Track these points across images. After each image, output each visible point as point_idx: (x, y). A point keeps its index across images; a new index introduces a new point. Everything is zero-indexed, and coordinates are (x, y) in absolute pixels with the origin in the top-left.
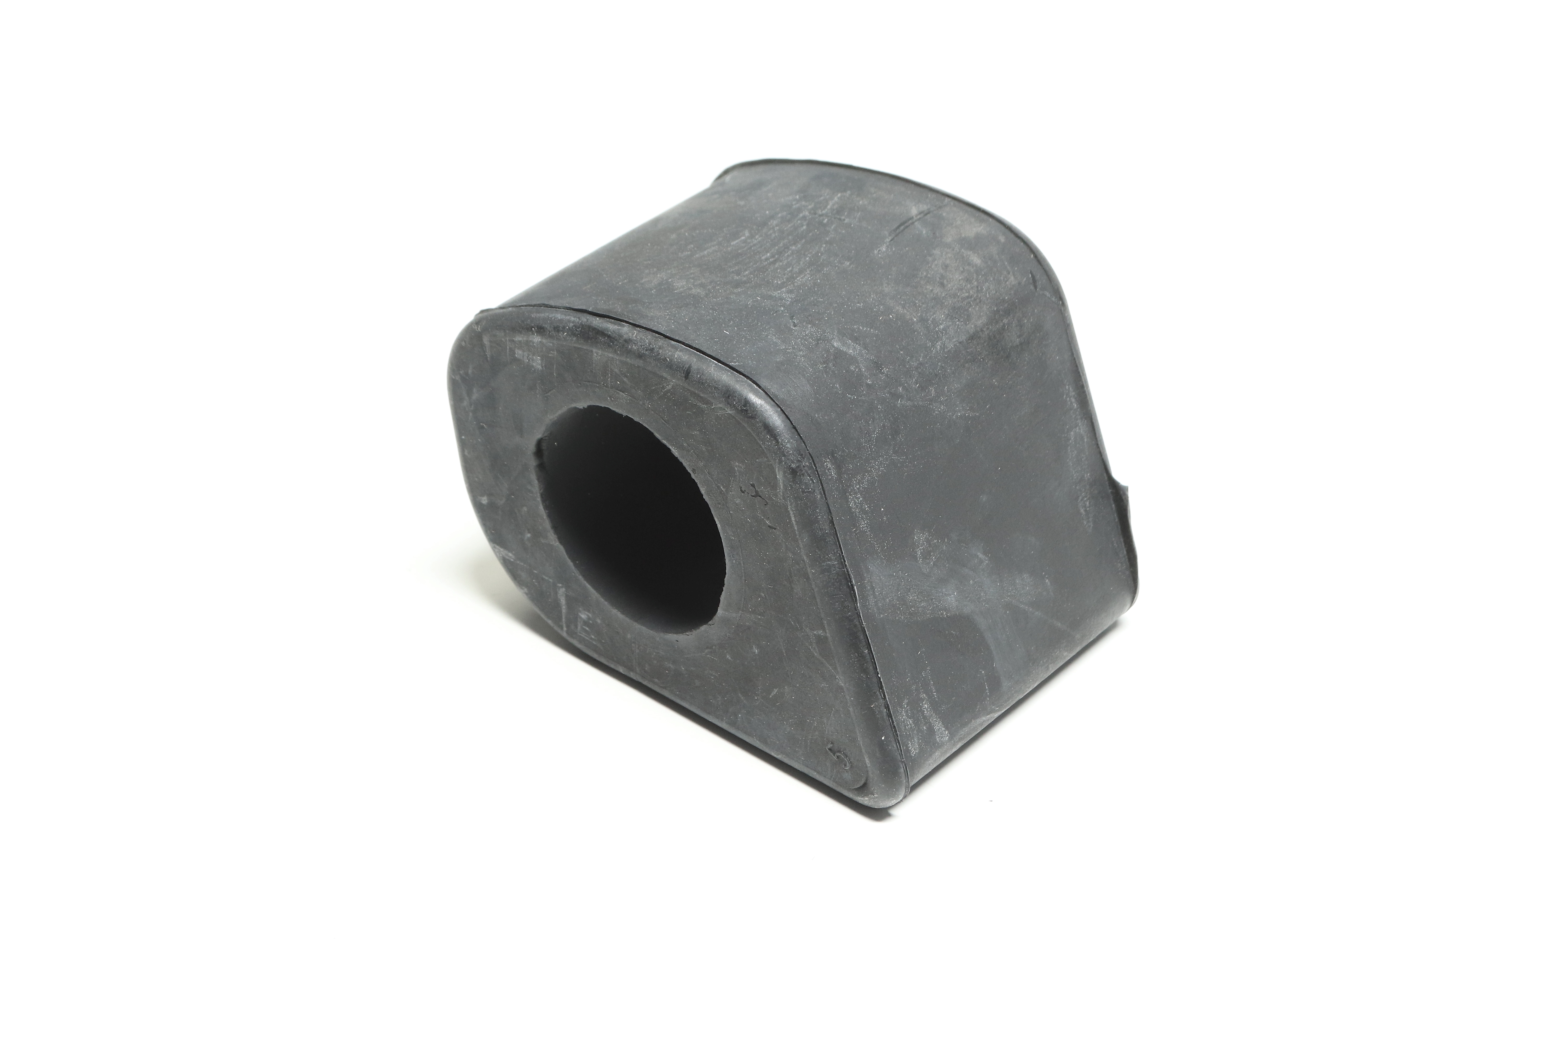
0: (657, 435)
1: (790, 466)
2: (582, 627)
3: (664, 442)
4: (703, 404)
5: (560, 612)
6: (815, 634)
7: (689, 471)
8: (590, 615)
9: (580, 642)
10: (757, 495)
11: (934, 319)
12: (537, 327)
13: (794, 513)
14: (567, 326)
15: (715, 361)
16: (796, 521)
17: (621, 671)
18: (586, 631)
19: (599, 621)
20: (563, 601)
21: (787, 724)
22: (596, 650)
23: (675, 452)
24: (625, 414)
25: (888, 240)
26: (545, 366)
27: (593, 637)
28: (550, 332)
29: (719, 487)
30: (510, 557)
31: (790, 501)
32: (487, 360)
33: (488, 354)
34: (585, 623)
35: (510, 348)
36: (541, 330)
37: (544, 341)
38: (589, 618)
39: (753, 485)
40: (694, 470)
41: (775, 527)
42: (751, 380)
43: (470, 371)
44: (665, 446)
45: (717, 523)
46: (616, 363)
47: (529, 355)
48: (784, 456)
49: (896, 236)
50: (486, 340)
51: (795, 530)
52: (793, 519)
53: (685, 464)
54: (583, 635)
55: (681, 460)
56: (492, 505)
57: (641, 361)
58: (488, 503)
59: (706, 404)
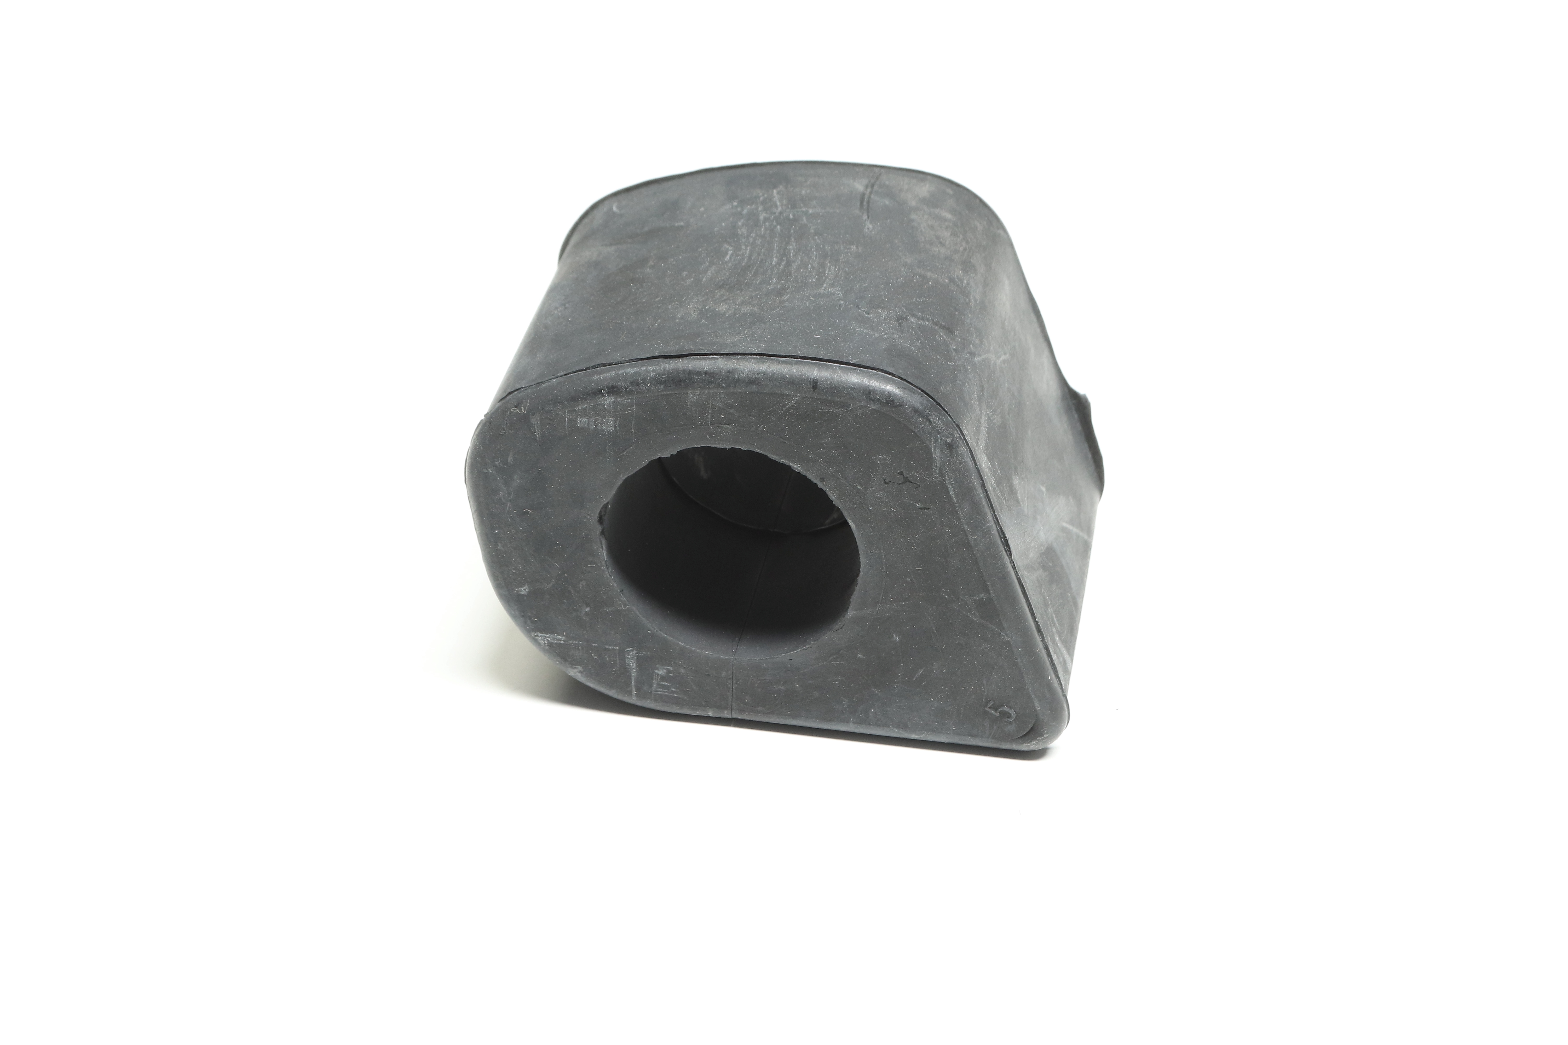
0: (773, 457)
1: (946, 441)
2: (658, 684)
3: (783, 461)
4: (838, 409)
5: (629, 677)
6: (975, 600)
7: (815, 481)
8: (671, 668)
9: (656, 700)
10: (906, 480)
11: (957, 276)
12: (607, 388)
13: (953, 487)
14: (648, 376)
15: (835, 364)
16: (955, 494)
17: (711, 714)
18: (663, 687)
19: (682, 671)
20: (633, 665)
21: (934, 701)
22: (677, 702)
23: (797, 467)
24: (728, 447)
25: (865, 217)
26: (619, 426)
27: (674, 690)
28: (626, 389)
29: (854, 487)
30: (560, 640)
31: (948, 476)
32: (536, 440)
33: (538, 434)
34: (663, 678)
35: (570, 420)
36: (613, 390)
37: (619, 399)
38: (669, 671)
39: (901, 473)
40: (822, 480)
41: (927, 507)
42: (882, 371)
43: (510, 459)
44: (783, 465)
45: (850, 524)
46: (720, 397)
47: (596, 420)
48: (939, 433)
49: (868, 212)
50: (535, 420)
51: (954, 503)
52: (952, 492)
53: (811, 476)
54: (661, 691)
55: (804, 473)
56: (535, 594)
57: (755, 386)
58: (530, 592)
59: (842, 407)
